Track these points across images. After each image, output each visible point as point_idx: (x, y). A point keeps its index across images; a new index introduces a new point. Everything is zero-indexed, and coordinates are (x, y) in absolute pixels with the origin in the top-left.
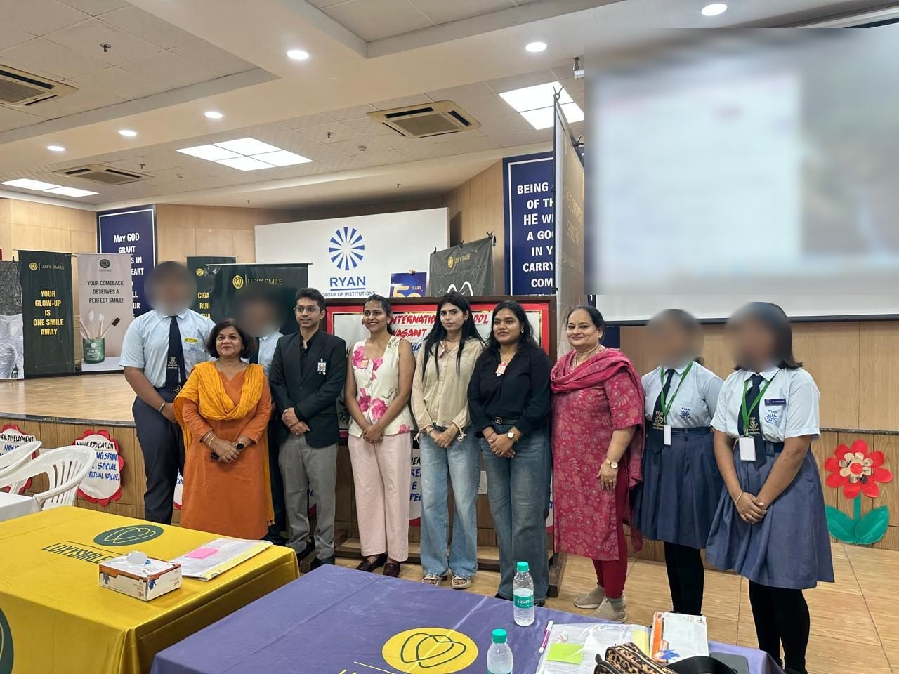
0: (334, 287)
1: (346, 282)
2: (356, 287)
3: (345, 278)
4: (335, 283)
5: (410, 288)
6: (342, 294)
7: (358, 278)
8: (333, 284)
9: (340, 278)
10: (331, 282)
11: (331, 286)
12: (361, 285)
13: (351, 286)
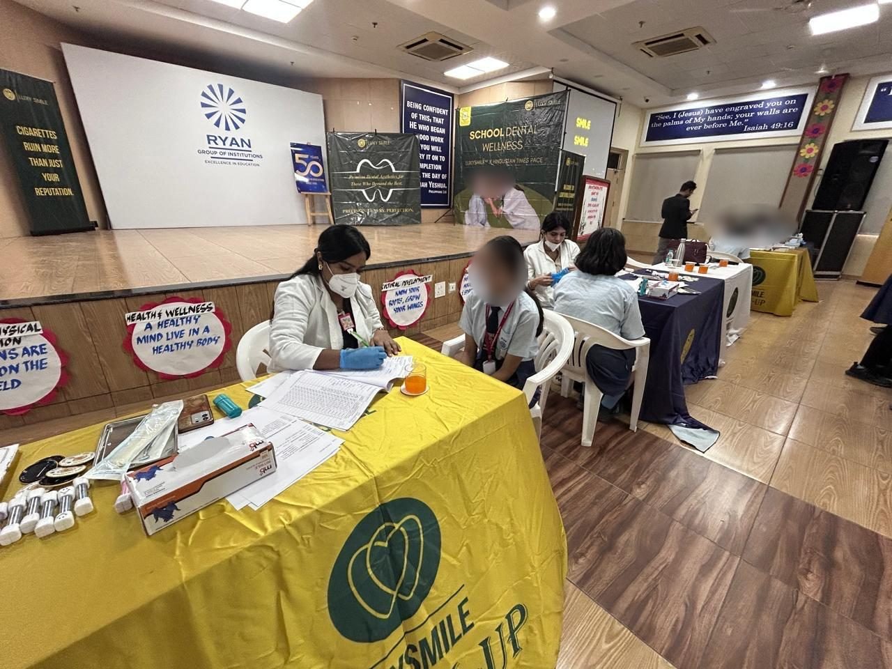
0: (213, 144)
1: (228, 142)
2: (241, 148)
3: (226, 138)
4: (214, 141)
5: (309, 157)
6: (224, 153)
7: (242, 140)
8: (212, 142)
9: (220, 137)
10: (209, 140)
11: (209, 143)
12: (246, 147)
13: (235, 147)
